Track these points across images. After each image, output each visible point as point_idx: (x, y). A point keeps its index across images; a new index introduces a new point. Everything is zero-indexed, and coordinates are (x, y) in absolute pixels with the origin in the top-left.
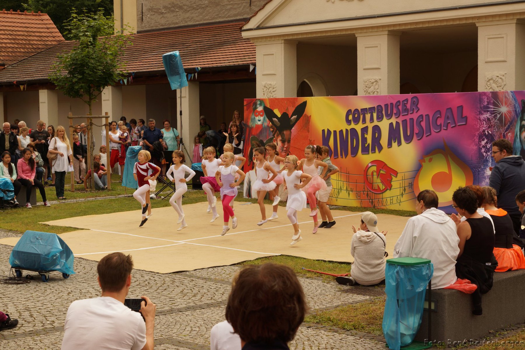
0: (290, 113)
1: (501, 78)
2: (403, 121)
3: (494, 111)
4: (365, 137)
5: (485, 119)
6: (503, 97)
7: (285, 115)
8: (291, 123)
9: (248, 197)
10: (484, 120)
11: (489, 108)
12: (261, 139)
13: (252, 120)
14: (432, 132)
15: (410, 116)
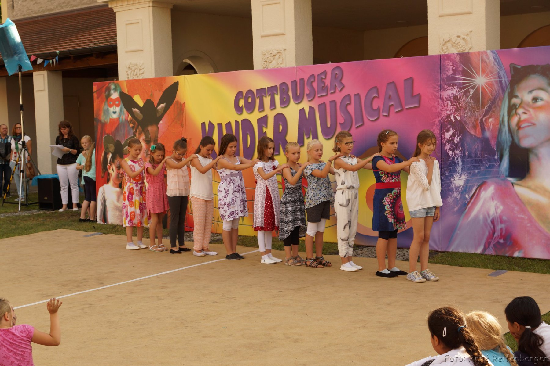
0: (156, 100)
1: (463, 39)
2: (319, 105)
3: (464, 83)
4: (264, 131)
5: (450, 97)
6: (479, 60)
7: (149, 103)
8: (158, 115)
9: (103, 221)
10: (449, 99)
11: (456, 79)
12: (118, 138)
13: (104, 113)
14: (366, 120)
15: (331, 98)
